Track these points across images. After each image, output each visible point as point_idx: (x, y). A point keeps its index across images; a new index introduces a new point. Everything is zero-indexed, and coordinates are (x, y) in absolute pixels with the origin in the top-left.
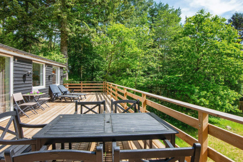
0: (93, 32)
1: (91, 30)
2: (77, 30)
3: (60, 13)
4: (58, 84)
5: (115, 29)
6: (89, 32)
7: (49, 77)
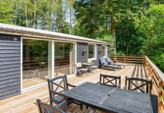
0: (134, 16)
1: (133, 14)
2: (121, 17)
3: (108, 8)
4: (106, 57)
5: (155, 9)
6: (131, 16)
7: (99, 53)
